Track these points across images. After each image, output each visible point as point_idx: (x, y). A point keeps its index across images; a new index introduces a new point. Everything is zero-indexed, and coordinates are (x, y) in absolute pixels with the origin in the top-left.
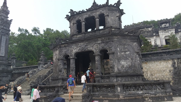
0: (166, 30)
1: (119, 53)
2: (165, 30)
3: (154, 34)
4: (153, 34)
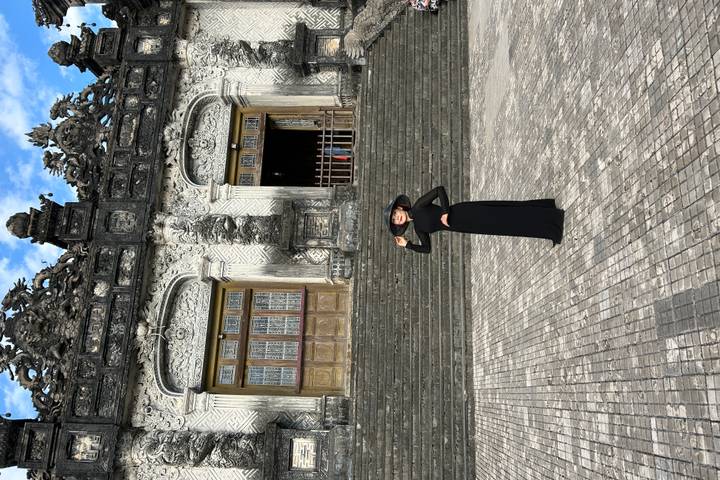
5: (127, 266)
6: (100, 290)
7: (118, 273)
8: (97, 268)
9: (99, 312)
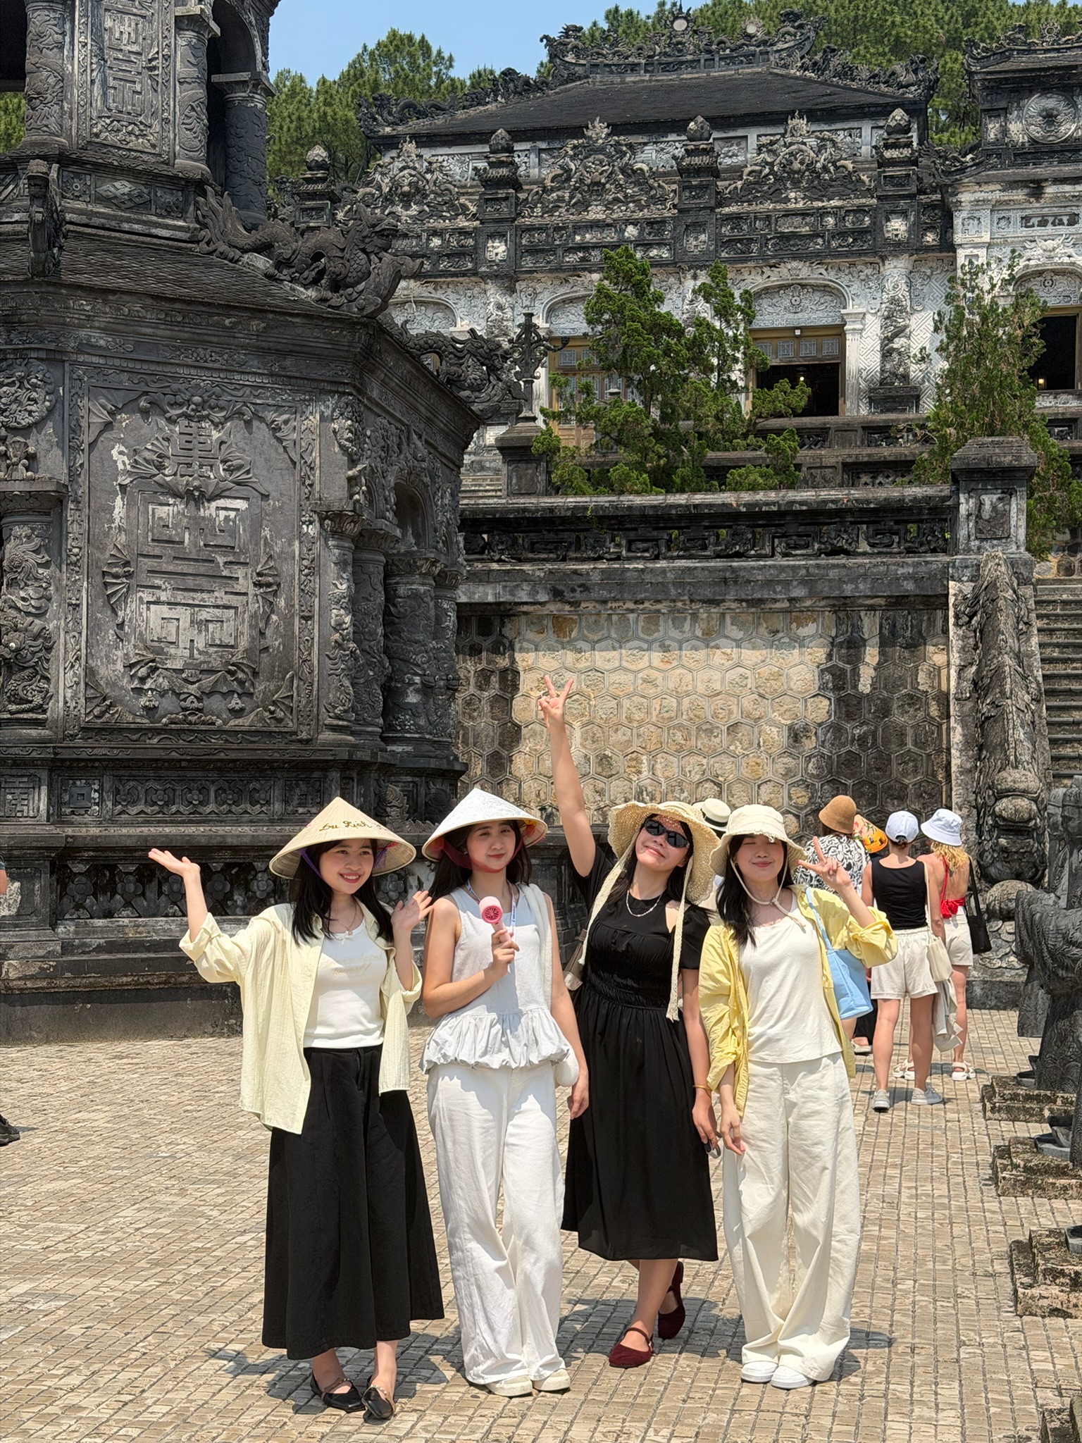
0: (1050, 190)
1: (129, 506)
2: (1036, 187)
3: (897, 227)
4: (876, 228)
5: (654, 253)
6: (631, 231)
7: (648, 246)
8: (651, 223)
9: (610, 236)
